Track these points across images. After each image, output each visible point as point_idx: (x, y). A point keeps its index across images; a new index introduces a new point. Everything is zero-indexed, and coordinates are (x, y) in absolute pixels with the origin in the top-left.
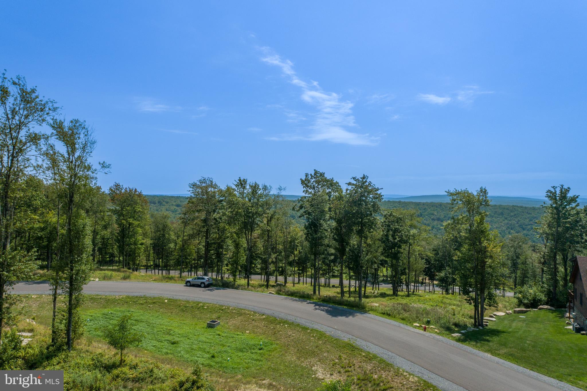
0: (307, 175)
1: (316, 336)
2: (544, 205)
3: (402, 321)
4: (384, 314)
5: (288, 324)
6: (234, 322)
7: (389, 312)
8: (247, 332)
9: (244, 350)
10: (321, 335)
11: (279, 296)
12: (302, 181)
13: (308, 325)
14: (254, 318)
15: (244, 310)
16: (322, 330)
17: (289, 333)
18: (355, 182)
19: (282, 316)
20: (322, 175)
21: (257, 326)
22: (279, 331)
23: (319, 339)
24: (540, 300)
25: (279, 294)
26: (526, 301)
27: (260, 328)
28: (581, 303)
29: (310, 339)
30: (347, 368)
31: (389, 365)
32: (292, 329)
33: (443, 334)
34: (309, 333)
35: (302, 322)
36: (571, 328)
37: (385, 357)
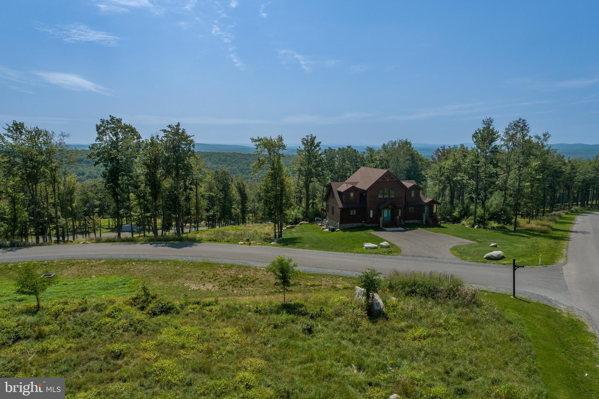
0: (103, 121)
1: (170, 264)
2: (299, 149)
3: (228, 243)
4: (210, 241)
5: (134, 262)
6: (69, 272)
7: (214, 239)
8: (93, 276)
9: (109, 288)
10: (176, 263)
12: (97, 126)
13: (157, 258)
14: (92, 264)
15: (75, 260)
16: (172, 259)
17: (141, 268)
18: (169, 130)
19: (122, 256)
20: (119, 121)
21: (100, 270)
22: (129, 269)
23: (175, 265)
24: (299, 219)
26: (291, 221)
27: (105, 270)
28: (333, 213)
29: (166, 268)
30: (215, 278)
31: (247, 267)
32: (141, 265)
33: (265, 245)
34: (162, 263)
35: (148, 257)
36: (327, 230)
37: (240, 264)
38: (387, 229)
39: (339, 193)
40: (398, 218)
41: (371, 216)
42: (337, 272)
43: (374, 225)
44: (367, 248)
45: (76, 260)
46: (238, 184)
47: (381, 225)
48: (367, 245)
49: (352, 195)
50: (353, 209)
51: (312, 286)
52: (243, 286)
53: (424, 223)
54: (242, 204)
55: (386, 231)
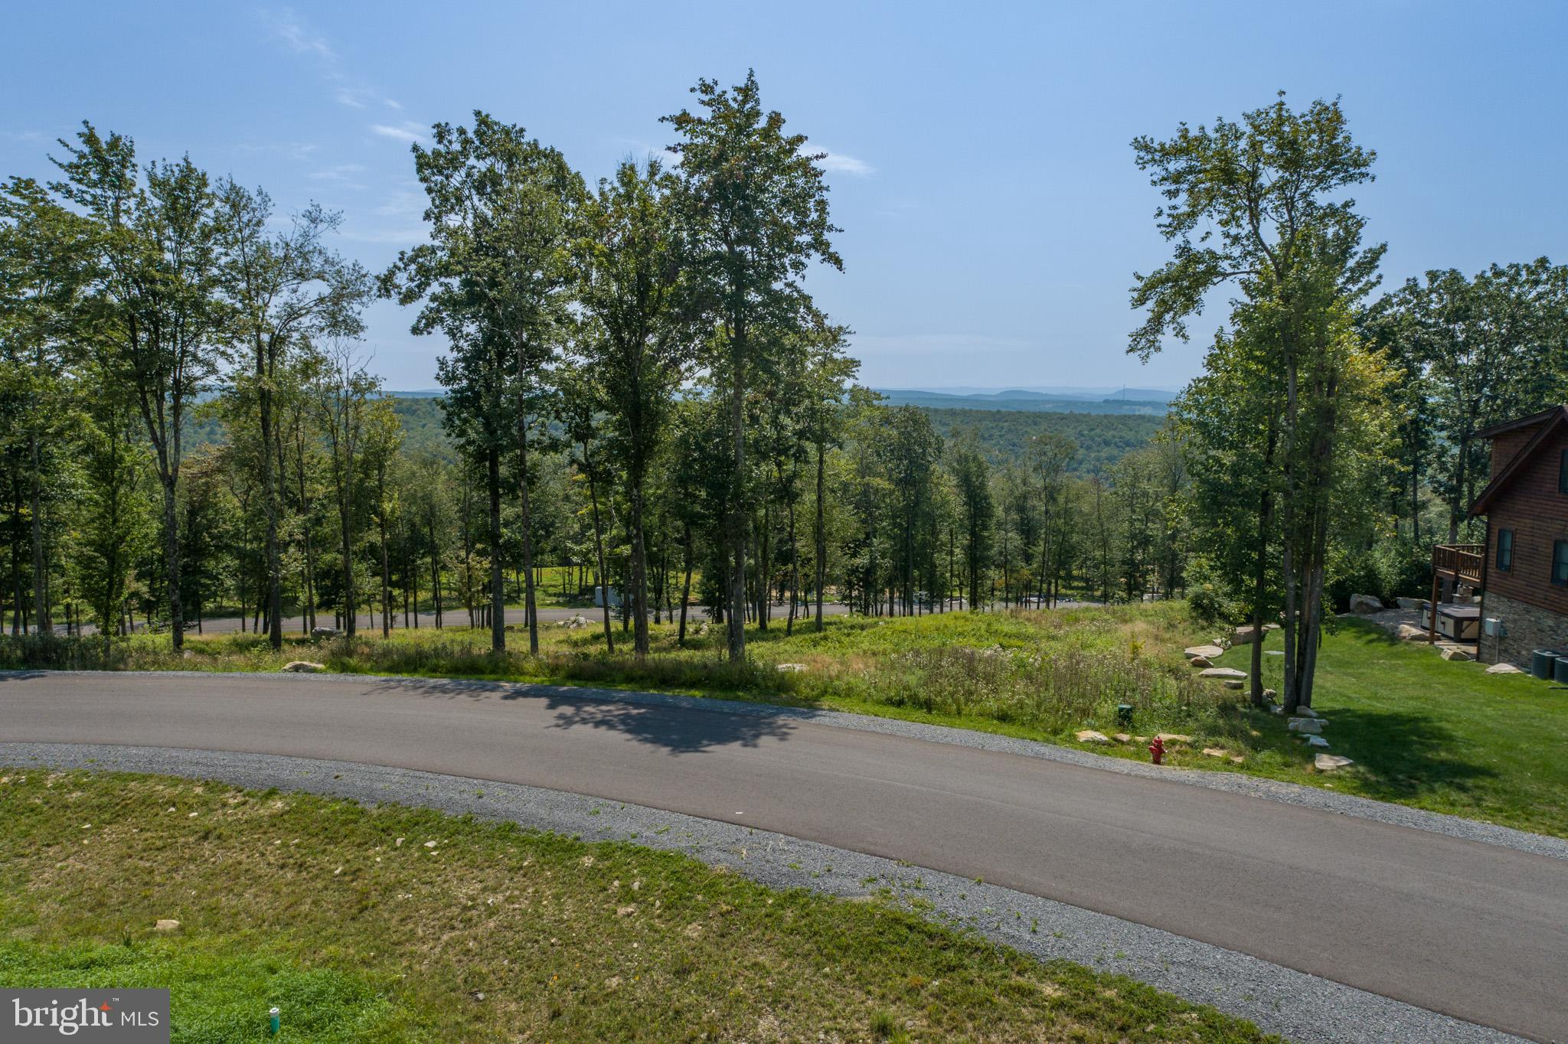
0: (441, 133)
1: (646, 889)
3: (1006, 728)
4: (900, 703)
5: (439, 830)
7: (922, 694)
8: (162, 924)
11: (350, 678)
12: (418, 157)
14: (209, 822)
15: (145, 778)
16: (668, 843)
17: (463, 893)
18: (706, 114)
19: (394, 784)
20: (513, 134)
21: (234, 873)
22: (388, 890)
25: (345, 669)
27: (256, 879)
28: (1555, 574)
29: (611, 919)
32: (472, 865)
34: (593, 873)
35: (527, 806)
36: (1512, 668)
45: (150, 783)
54: (973, 534)
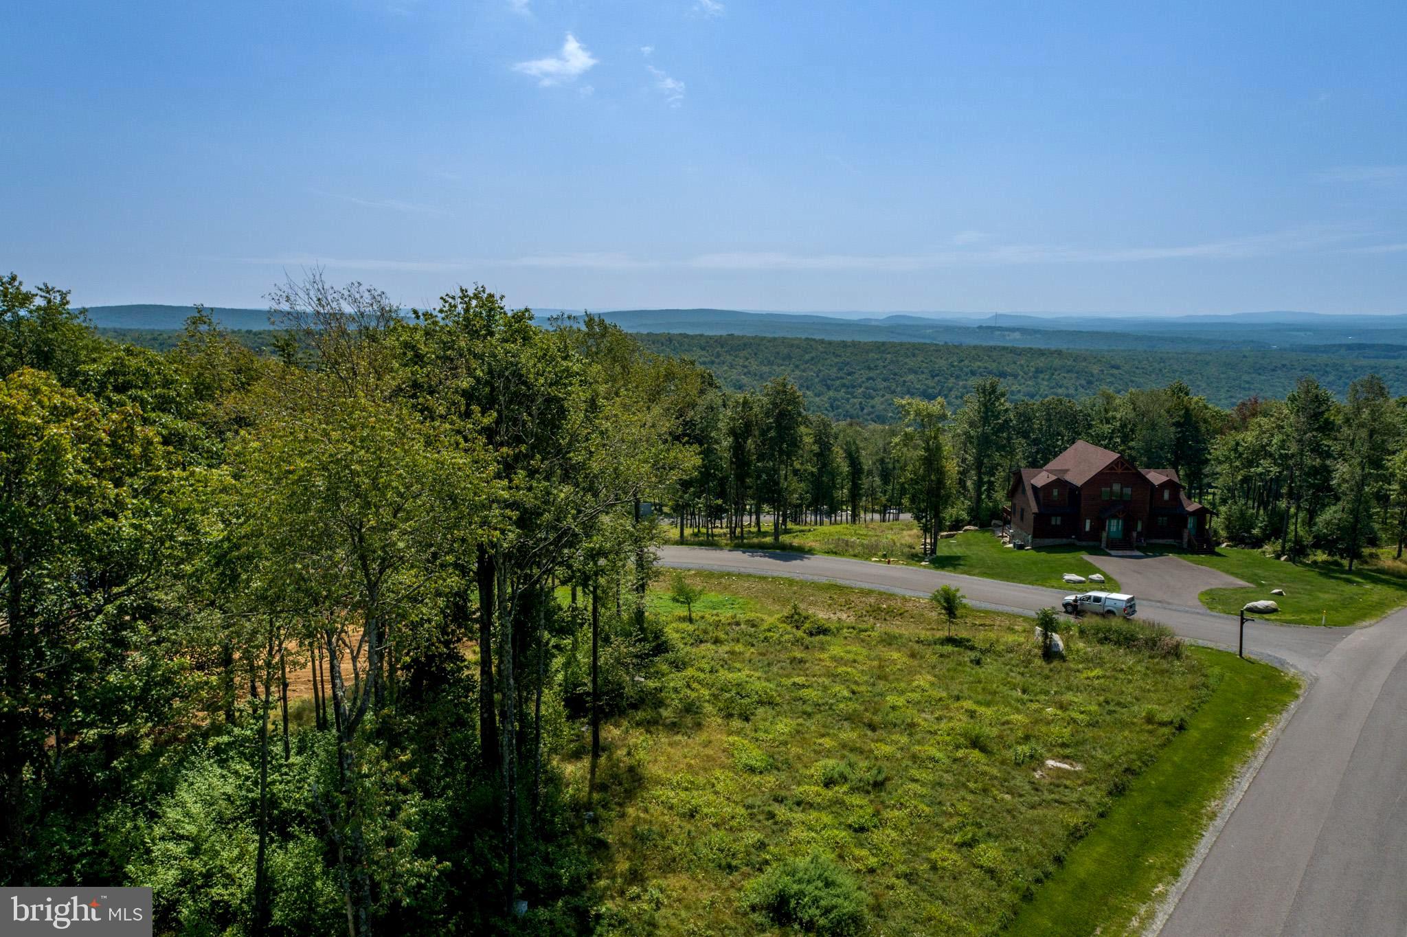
1: (783, 583)
3: (855, 558)
4: (828, 553)
5: (733, 576)
7: (834, 550)
10: (791, 582)
13: (763, 573)
17: (746, 585)
19: (718, 568)
22: (730, 585)
23: (791, 585)
24: (962, 520)
28: (1022, 518)
29: (779, 587)
30: (848, 606)
31: (891, 595)
32: (745, 581)
33: (911, 565)
34: (772, 581)
35: (751, 571)
36: (1011, 545)
37: (882, 590)
38: (1113, 552)
39: (1034, 488)
40: (1135, 534)
41: (1088, 528)
42: (1016, 610)
43: (1091, 543)
44: (1068, 581)
46: (847, 443)
47: (1103, 545)
48: (1068, 577)
49: (1055, 493)
50: (1056, 515)
51: (981, 625)
52: (888, 618)
53: (1185, 546)
55: (1110, 555)
